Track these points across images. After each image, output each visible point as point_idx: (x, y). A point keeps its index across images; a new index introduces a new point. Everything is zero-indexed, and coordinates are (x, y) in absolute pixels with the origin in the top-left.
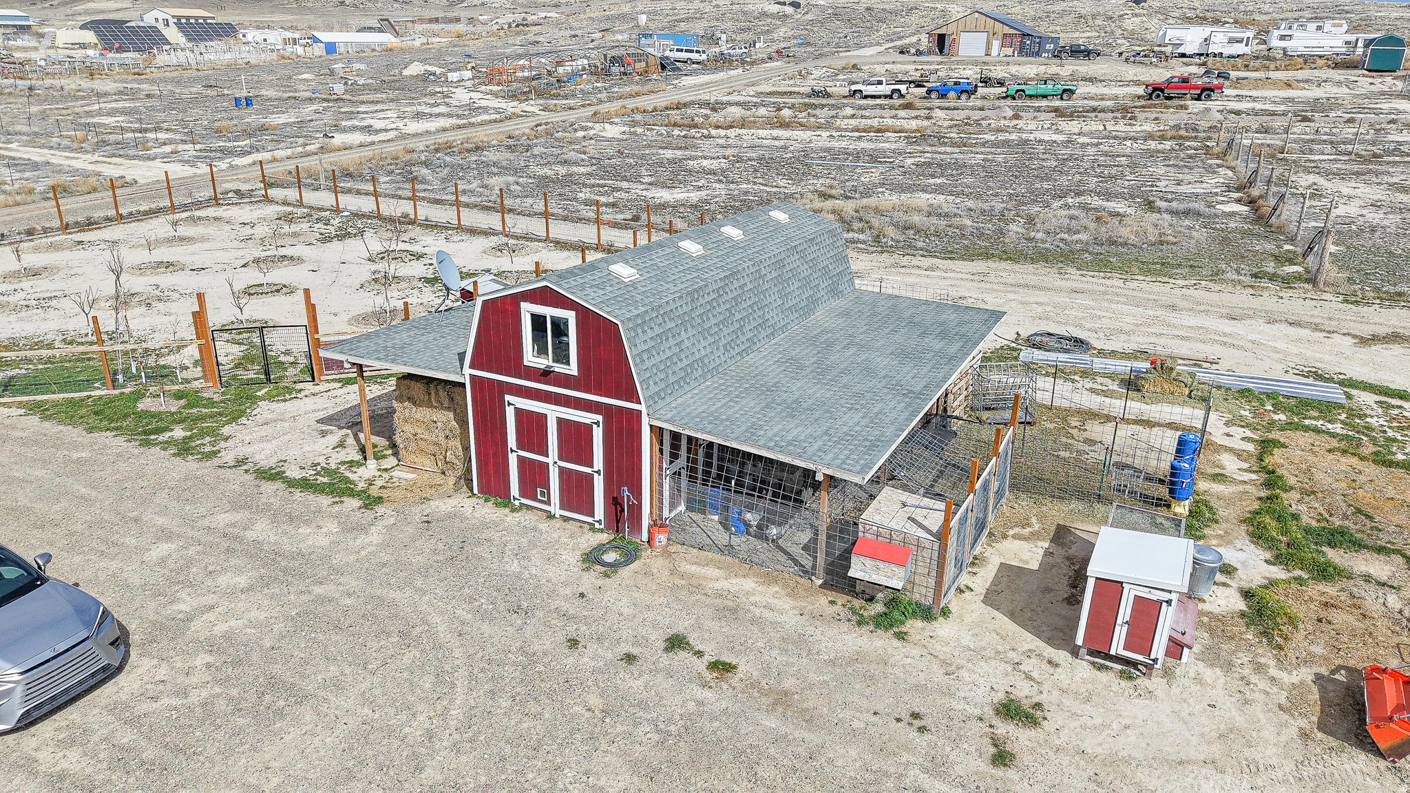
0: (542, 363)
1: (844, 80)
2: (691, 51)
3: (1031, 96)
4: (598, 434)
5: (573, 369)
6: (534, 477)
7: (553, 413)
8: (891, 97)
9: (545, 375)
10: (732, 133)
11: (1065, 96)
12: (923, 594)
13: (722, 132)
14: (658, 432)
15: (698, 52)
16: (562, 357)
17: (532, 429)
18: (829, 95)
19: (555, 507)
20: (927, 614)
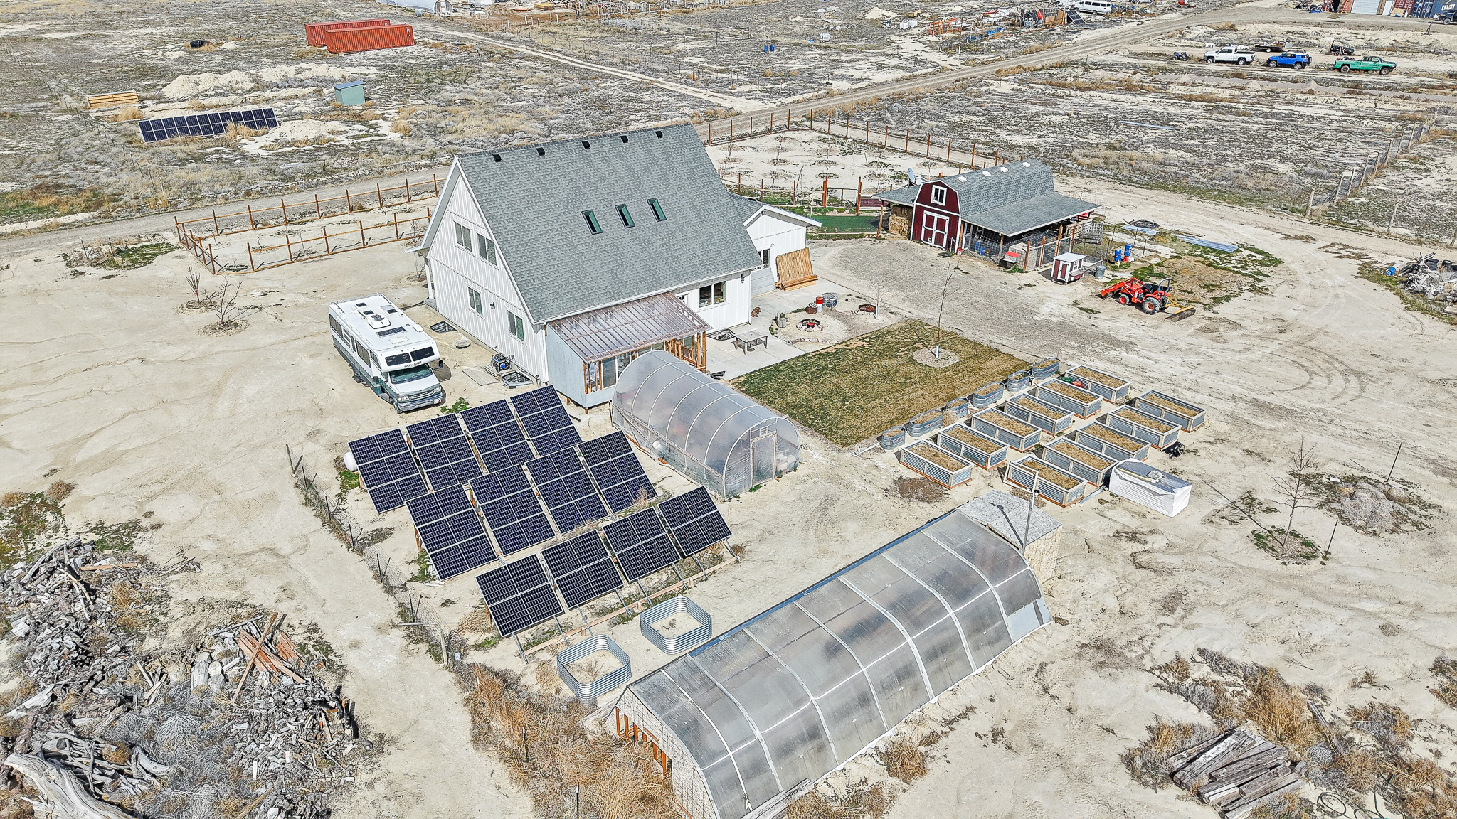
0: (935, 202)
1: (1214, 42)
2: (1098, 4)
3: (1354, 70)
4: (947, 222)
5: (943, 204)
6: (928, 234)
7: (936, 216)
8: (1237, 63)
9: (936, 205)
10: (1085, 94)
11: (1383, 72)
12: (1022, 267)
13: (1079, 93)
14: (963, 223)
15: (1103, 5)
16: (941, 200)
17: (930, 220)
18: (1187, 58)
19: (933, 244)
20: (1021, 271)
